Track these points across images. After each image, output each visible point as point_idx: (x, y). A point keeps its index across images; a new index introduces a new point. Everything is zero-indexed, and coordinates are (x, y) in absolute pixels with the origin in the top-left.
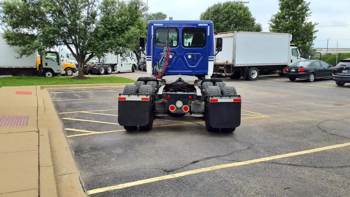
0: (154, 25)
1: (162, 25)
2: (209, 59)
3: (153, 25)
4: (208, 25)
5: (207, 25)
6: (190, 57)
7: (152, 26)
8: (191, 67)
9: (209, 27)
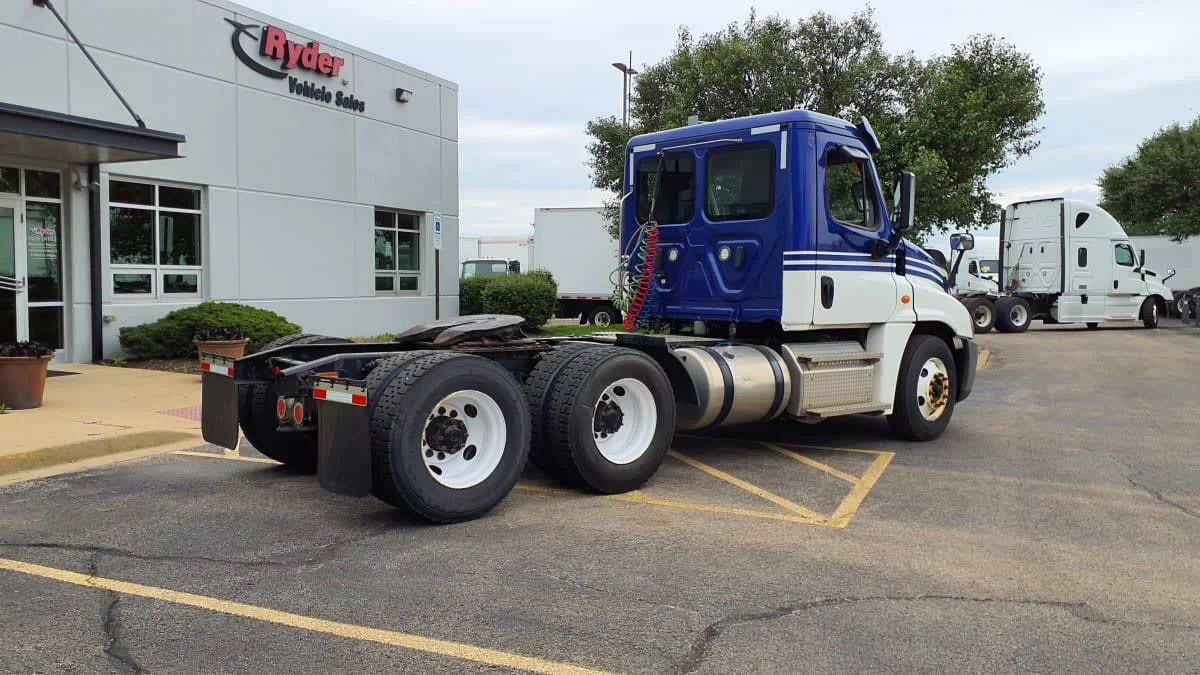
0: (637, 149)
1: (653, 147)
2: (786, 263)
3: (633, 150)
4: (783, 128)
5: (776, 128)
6: (725, 254)
7: (632, 156)
8: (726, 293)
9: (784, 134)
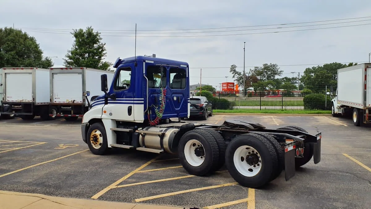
0: (147, 61)
1: (152, 62)
3: (145, 61)
4: (187, 67)
6: (175, 99)
7: (144, 63)
8: (176, 110)
